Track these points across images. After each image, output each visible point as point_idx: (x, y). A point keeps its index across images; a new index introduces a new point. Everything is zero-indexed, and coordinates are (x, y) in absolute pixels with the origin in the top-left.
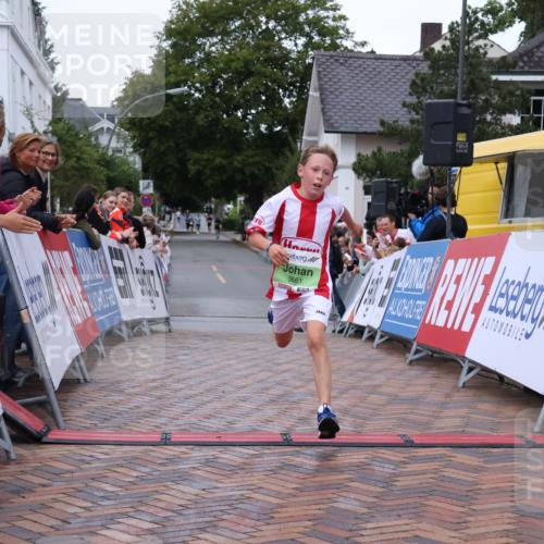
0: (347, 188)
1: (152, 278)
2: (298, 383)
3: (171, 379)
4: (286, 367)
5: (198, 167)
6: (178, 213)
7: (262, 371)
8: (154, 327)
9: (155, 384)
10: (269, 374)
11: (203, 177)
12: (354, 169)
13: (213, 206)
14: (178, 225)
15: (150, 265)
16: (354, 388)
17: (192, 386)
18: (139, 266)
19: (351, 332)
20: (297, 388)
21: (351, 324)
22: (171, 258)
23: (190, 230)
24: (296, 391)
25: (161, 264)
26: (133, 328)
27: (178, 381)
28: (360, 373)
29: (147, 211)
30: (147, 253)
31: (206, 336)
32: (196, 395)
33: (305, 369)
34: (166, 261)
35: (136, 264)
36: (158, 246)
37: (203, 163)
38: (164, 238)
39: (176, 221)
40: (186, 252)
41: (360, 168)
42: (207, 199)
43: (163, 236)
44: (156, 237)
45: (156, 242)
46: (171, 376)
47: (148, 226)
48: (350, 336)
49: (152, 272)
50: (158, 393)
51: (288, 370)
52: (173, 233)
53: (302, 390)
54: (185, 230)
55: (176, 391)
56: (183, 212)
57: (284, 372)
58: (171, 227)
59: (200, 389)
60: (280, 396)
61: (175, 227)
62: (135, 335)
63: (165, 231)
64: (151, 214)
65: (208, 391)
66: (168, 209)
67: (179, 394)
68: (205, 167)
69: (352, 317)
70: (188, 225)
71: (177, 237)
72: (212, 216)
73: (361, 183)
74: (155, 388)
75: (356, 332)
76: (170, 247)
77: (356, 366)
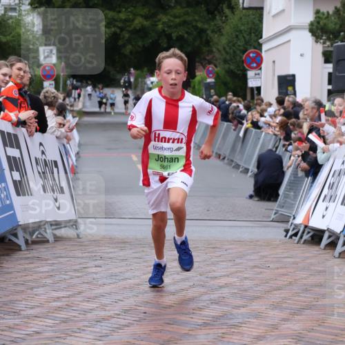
0: (302, 55)
1: (55, 170)
2: (239, 302)
3: (79, 298)
4: (223, 281)
5: (113, 29)
6: (89, 89)
7: (194, 286)
8: (58, 233)
9: (59, 304)
10: (202, 290)
11: (120, 43)
12: (311, 31)
13: (132, 80)
14: (88, 103)
15: (53, 154)
16: (310, 307)
17: (106, 305)
18: (39, 155)
19: (306, 237)
20: (238, 307)
21: (306, 227)
22: (80, 145)
23: (102, 110)
24: (235, 311)
25: (67, 153)
26: (32, 234)
27: (89, 300)
28: (317, 289)
29: (48, 86)
30: (49, 139)
31: (124, 243)
32: (112, 317)
33: (248, 283)
34: (73, 149)
35: (36, 153)
36: (63, 130)
37: (120, 25)
38: (71, 120)
39: (86, 99)
40: (100, 138)
41: (318, 30)
42: (124, 70)
43: (69, 117)
44: (60, 119)
45: (61, 125)
46: (80, 293)
47: (51, 105)
48: (305, 242)
49: (56, 162)
50: (63, 315)
51: (226, 285)
52: (82, 113)
53: (243, 310)
54: (97, 109)
55: (85, 312)
56: (94, 87)
57: (221, 287)
58: (79, 106)
59: (116, 309)
60: (216, 318)
61: (84, 106)
62: (34, 242)
63: (72, 111)
64: (54, 90)
65: (126, 311)
66: (75, 83)
67: (89, 315)
68: (122, 29)
69: (308, 218)
70: (101, 103)
71: (86, 119)
72: (130, 92)
73: (319, 48)
74: (59, 309)
75: (312, 237)
76: (78, 131)
77: (312, 280)
